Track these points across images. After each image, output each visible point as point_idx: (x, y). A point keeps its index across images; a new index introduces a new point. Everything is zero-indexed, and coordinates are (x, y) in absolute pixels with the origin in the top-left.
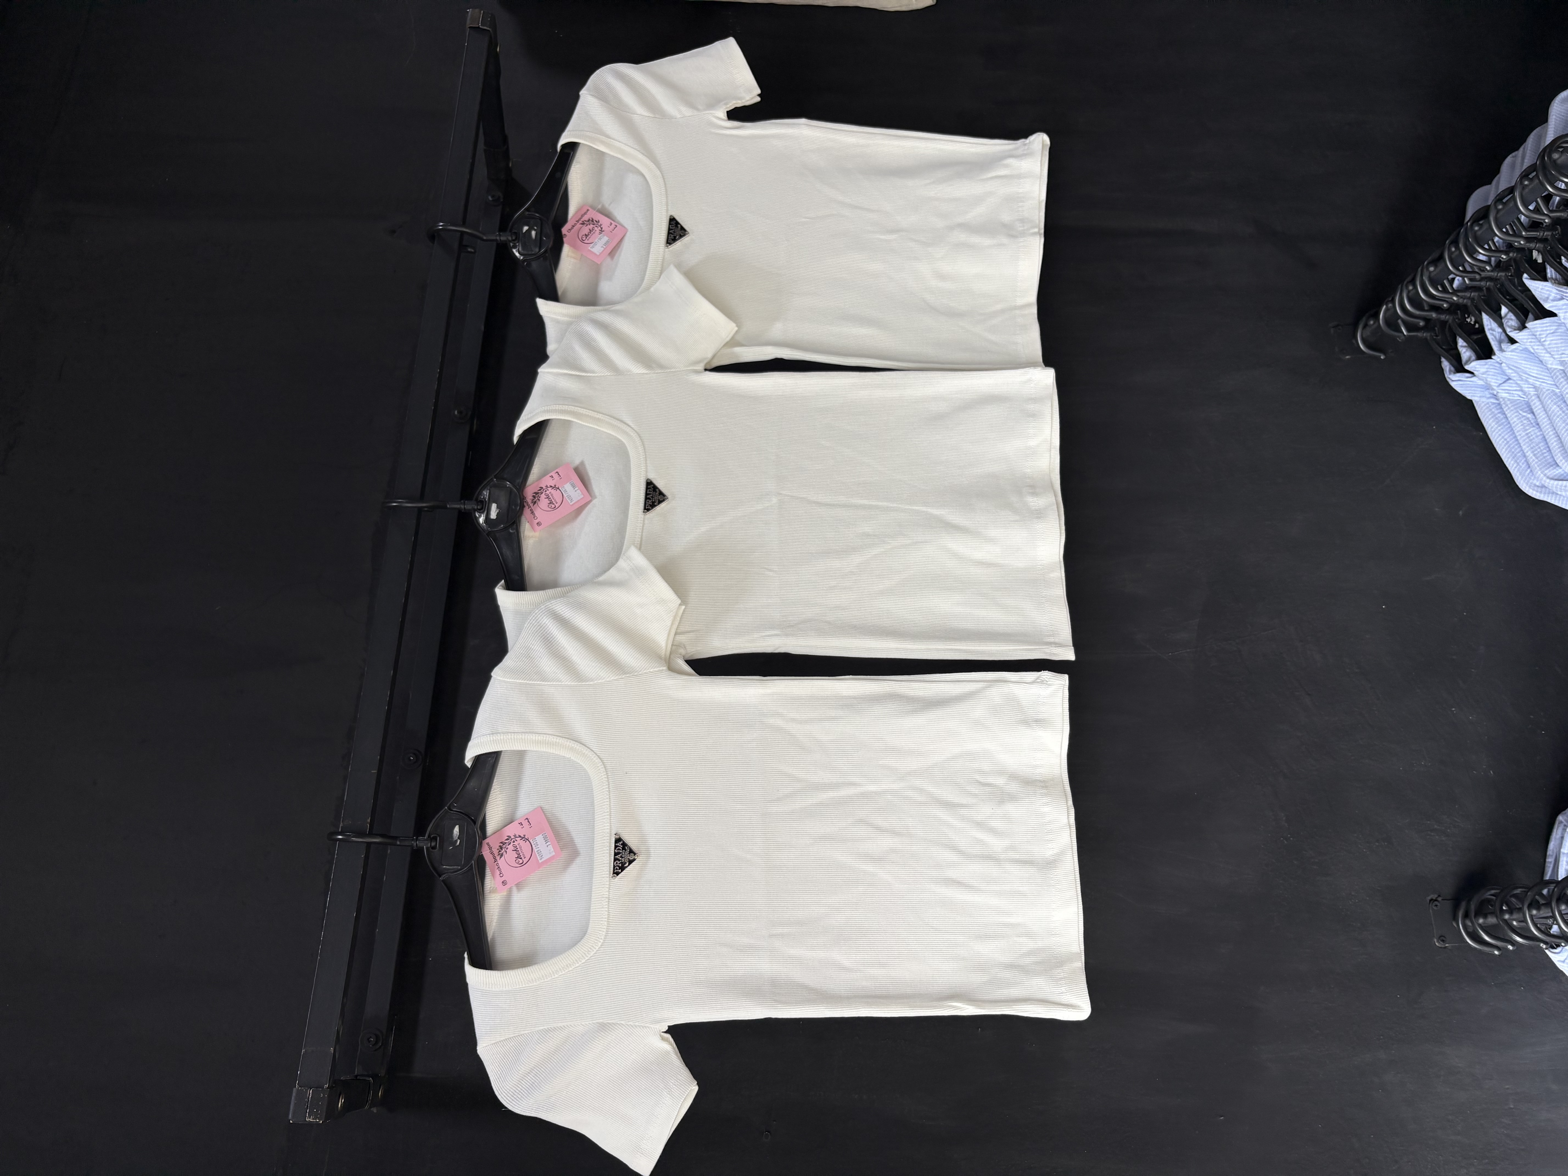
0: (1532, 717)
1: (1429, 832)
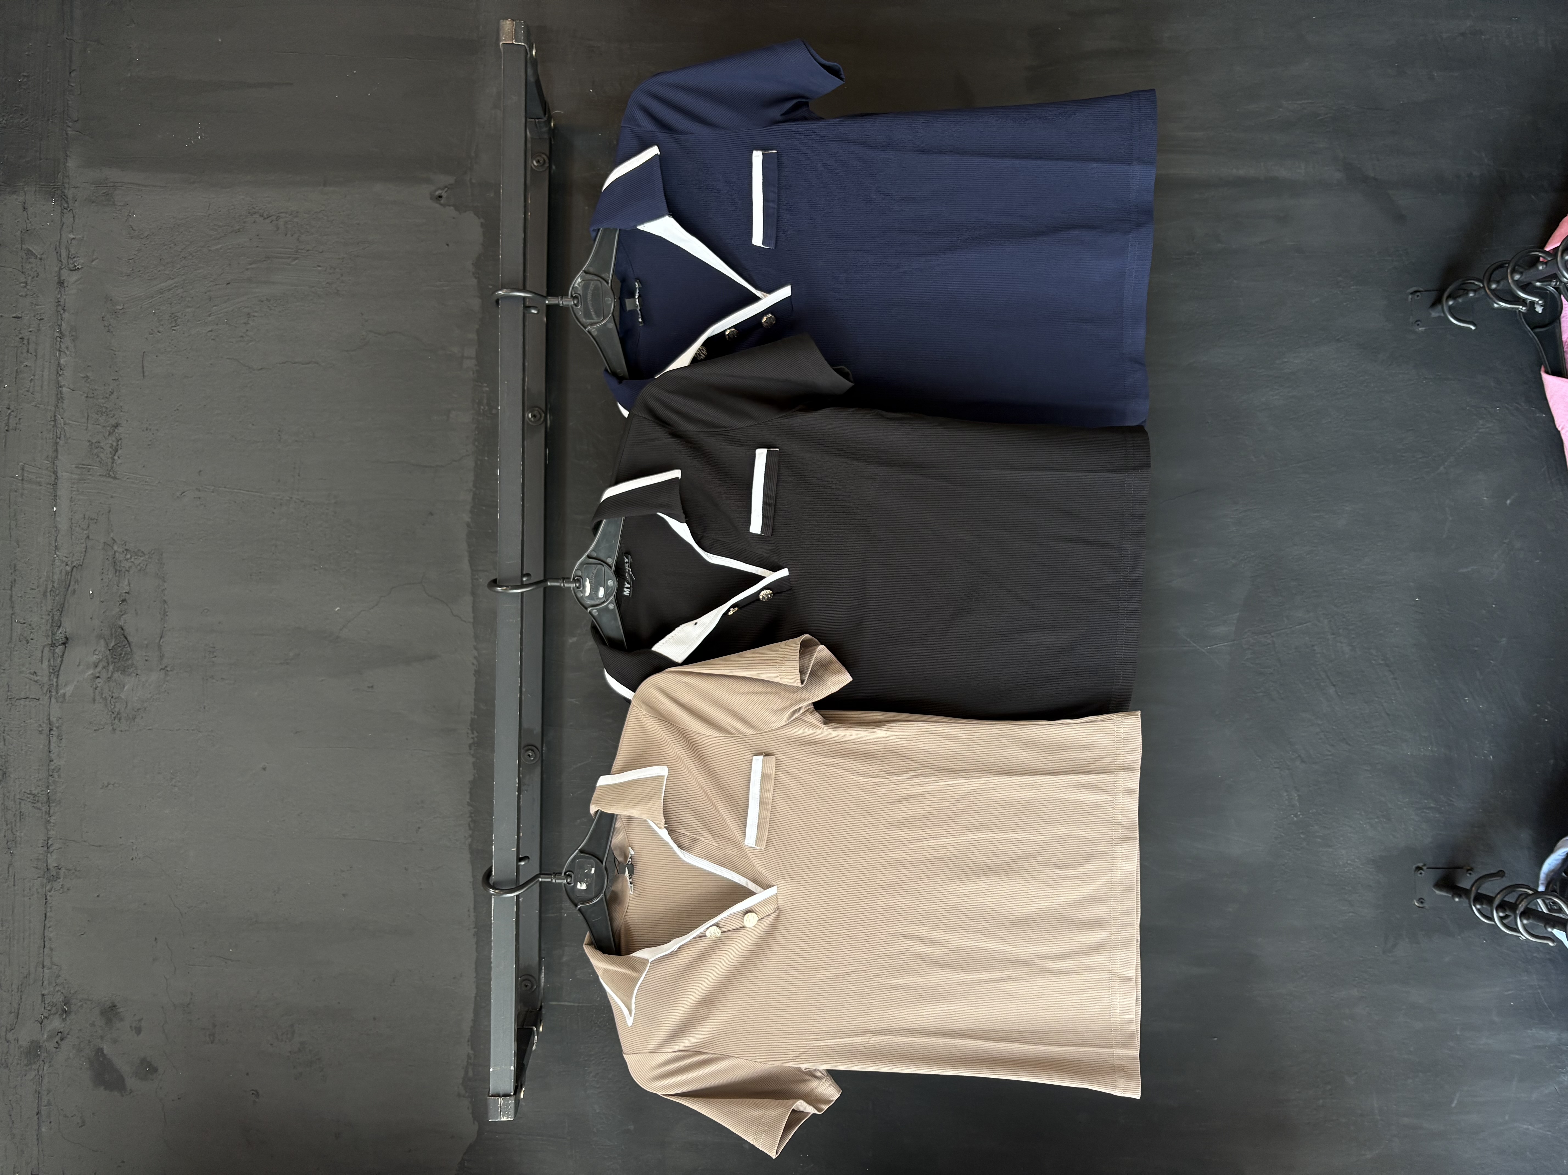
0: (1538, 705)
1: (1425, 810)
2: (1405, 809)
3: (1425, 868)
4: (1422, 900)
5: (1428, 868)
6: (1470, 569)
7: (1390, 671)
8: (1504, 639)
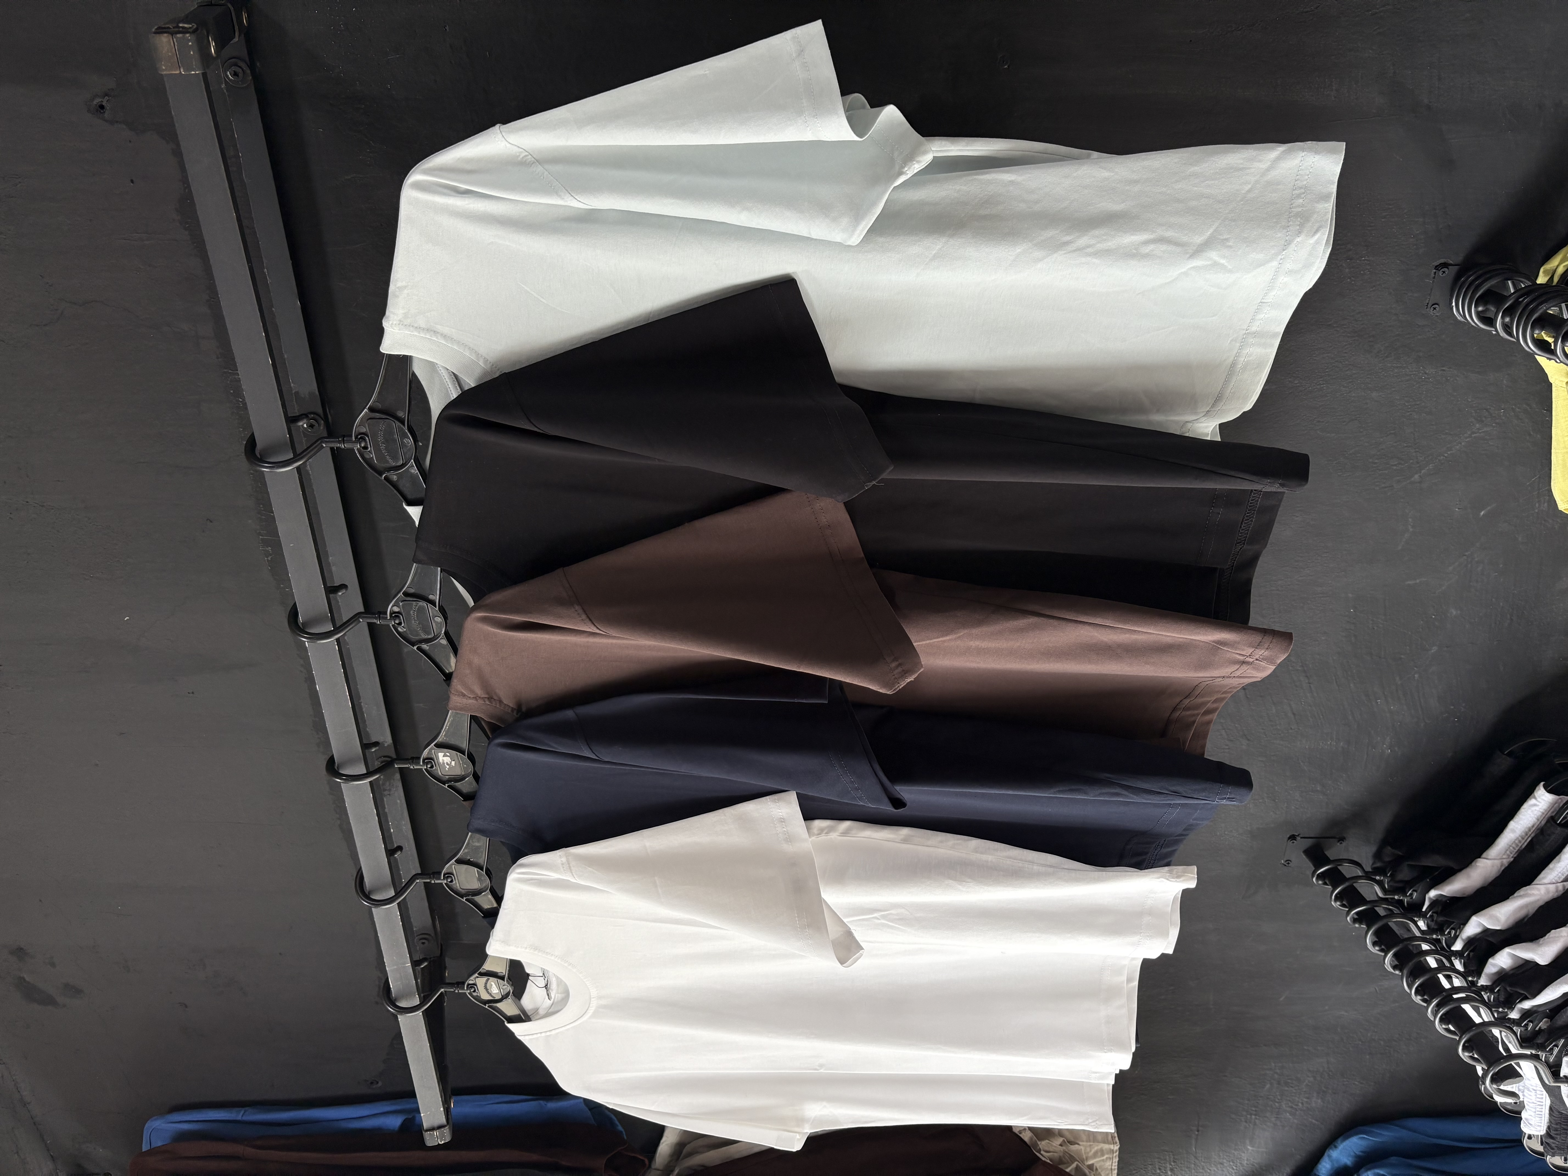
2: (1291, 792)
3: (1298, 838)
4: (1290, 862)
5: (1301, 838)
6: (1418, 581)
7: (1307, 676)
8: (1434, 648)
